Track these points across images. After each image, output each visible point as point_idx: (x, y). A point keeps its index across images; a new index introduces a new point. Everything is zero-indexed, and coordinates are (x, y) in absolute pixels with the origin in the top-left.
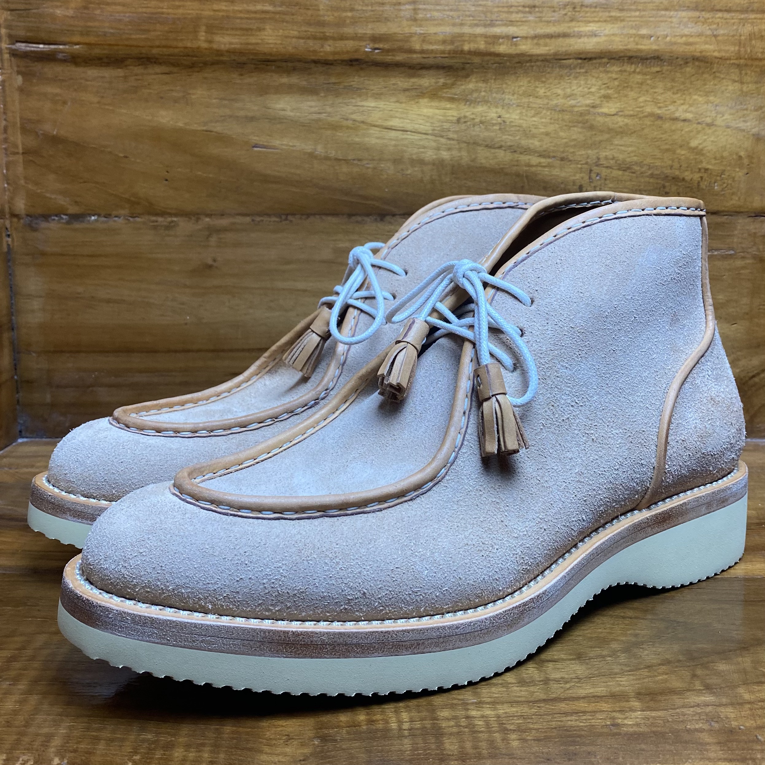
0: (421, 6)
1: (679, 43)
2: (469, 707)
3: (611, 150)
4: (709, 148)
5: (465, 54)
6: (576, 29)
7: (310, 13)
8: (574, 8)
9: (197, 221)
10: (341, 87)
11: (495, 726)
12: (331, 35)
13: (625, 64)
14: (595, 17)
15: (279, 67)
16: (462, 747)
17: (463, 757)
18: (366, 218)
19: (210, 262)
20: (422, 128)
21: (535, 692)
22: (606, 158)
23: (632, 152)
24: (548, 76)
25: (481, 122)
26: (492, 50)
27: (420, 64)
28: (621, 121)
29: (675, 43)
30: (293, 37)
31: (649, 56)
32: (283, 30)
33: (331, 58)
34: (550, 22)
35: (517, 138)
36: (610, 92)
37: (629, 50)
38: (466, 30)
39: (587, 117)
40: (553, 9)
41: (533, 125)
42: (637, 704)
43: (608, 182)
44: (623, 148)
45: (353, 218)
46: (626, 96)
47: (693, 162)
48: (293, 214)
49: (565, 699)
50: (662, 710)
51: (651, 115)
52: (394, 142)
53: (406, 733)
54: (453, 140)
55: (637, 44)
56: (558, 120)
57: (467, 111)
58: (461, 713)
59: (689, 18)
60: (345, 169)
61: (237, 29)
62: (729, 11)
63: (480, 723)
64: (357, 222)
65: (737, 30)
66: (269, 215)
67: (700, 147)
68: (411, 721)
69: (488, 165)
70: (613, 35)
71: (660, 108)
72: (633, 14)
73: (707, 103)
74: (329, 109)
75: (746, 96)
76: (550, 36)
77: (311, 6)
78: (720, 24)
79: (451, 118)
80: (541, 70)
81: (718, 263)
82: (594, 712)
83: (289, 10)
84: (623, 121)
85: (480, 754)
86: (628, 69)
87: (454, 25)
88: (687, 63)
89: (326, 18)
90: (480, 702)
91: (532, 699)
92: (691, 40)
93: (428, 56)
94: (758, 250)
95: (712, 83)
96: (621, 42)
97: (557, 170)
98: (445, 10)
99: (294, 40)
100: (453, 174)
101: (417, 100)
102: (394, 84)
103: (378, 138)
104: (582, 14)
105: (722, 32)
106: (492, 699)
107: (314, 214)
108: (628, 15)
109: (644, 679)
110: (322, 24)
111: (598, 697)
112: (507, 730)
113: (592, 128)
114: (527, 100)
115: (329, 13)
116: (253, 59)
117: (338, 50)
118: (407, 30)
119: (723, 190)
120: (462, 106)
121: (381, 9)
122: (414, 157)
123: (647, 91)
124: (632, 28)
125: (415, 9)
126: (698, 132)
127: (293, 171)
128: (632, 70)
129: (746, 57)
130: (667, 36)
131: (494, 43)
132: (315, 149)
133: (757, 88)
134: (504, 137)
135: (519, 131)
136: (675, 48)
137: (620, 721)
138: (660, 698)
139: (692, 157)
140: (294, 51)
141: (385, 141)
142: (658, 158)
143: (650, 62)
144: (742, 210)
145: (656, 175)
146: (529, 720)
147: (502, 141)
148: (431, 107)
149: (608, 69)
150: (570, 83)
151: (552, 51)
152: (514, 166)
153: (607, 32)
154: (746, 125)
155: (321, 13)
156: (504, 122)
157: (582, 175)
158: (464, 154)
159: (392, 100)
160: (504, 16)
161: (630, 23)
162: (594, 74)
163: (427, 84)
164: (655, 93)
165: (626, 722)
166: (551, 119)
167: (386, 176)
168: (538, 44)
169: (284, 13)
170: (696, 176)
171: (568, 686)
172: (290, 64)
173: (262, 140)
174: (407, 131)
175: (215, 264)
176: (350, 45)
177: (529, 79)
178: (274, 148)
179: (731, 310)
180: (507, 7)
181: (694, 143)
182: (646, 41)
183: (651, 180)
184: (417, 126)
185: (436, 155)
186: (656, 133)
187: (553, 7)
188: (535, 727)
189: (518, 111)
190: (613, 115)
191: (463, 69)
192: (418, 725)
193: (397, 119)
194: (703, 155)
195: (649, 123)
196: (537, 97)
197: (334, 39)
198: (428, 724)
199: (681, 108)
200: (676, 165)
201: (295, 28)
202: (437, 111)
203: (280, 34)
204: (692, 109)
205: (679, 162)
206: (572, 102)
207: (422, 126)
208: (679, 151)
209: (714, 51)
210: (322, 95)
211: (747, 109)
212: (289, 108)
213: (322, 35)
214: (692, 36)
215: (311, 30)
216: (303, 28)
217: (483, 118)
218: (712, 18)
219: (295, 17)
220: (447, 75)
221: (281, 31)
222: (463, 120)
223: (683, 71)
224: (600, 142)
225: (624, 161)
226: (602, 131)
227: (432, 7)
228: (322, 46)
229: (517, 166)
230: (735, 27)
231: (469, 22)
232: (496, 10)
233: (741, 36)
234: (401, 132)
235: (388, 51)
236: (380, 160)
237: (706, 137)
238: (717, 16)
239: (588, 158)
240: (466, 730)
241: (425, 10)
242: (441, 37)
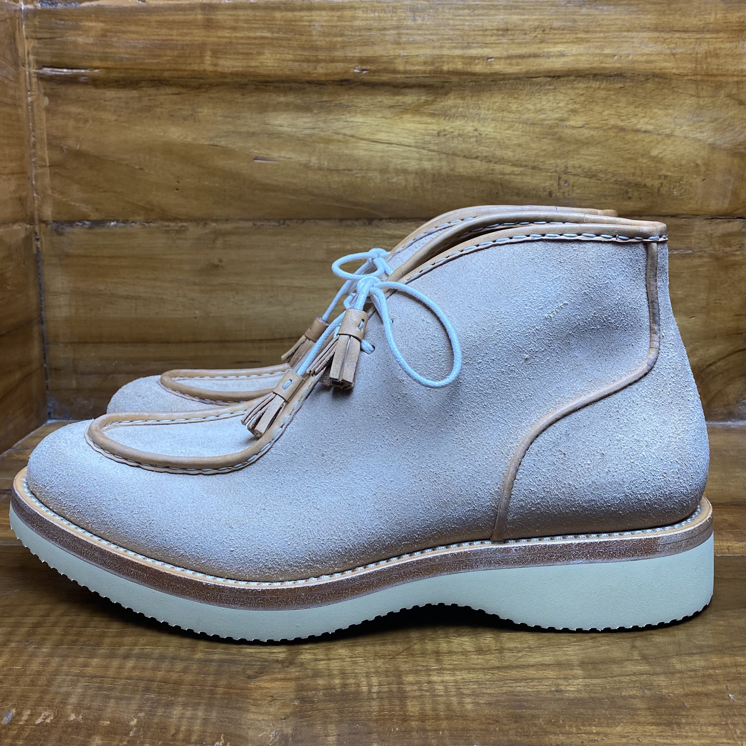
0: (404, 31)
1: (641, 62)
2: (431, 673)
3: (578, 159)
4: (669, 157)
5: (444, 74)
6: (546, 50)
7: (304, 38)
8: (544, 31)
9: (205, 226)
10: (333, 104)
11: (453, 691)
12: (323, 58)
13: (591, 81)
14: (562, 39)
15: (277, 87)
16: (423, 709)
17: (423, 718)
18: (356, 223)
19: (216, 262)
20: (406, 141)
21: (489, 660)
22: (574, 167)
23: (597, 161)
24: (520, 92)
25: (460, 135)
26: (469, 70)
27: (404, 83)
28: (586, 133)
29: (636, 62)
30: (289, 61)
31: (612, 74)
32: (280, 54)
33: (323, 78)
34: (522, 43)
35: (492, 149)
36: (577, 106)
37: (594, 68)
38: (445, 52)
39: (556, 130)
40: (524, 32)
41: (507, 137)
42: (580, 672)
43: (575, 188)
44: (588, 157)
45: (344, 222)
46: (591, 110)
47: (654, 169)
48: (291, 219)
49: (517, 667)
50: (601, 678)
51: (615, 127)
52: (380, 154)
53: (375, 696)
54: (434, 151)
55: (601, 63)
56: (530, 132)
57: (447, 125)
58: (424, 678)
59: (650, 38)
60: (336, 178)
61: (238, 54)
62: (686, 31)
63: (439, 687)
64: (347, 225)
65: (694, 48)
66: (268, 220)
67: (660, 156)
68: (380, 685)
69: (465, 174)
70: (579, 54)
71: (622, 120)
72: (598, 35)
73: (666, 115)
74: (321, 125)
75: (702, 109)
76: (522, 57)
77: (305, 32)
78: (678, 44)
79: (431, 132)
80: (514, 88)
81: (678, 262)
82: (541, 679)
83: (286, 36)
84: (589, 133)
85: (438, 715)
86: (594, 85)
87: (434, 48)
88: (648, 79)
89: (318, 43)
90: (441, 669)
91: (488, 666)
92: (651, 58)
93: (410, 76)
94: (715, 249)
95: (671, 97)
96: (587, 61)
97: (529, 178)
98: (426, 34)
99: (290, 63)
100: (434, 182)
101: (400, 116)
102: (380, 102)
103: (365, 150)
104: (551, 36)
105: (680, 51)
106: (452, 666)
107: (309, 219)
108: (594, 36)
109: (588, 649)
110: (316, 48)
111: (546, 665)
112: (463, 694)
113: (560, 139)
114: (501, 115)
115: (321, 38)
116: (253, 81)
117: (330, 71)
118: (392, 53)
119: (681, 196)
120: (441, 120)
121: (368, 34)
122: (399, 167)
123: (611, 105)
124: (597, 48)
125: (398, 34)
126: (658, 143)
127: (289, 180)
128: (597, 86)
129: (703, 73)
130: (629, 55)
131: (470, 64)
132: (310, 161)
133: (712, 101)
134: (480, 148)
135: (493, 142)
136: (636, 66)
137: (563, 688)
138: (600, 666)
139: (652, 165)
140: (289, 73)
141: (373, 153)
142: (622, 166)
143: (614, 79)
144: (699, 213)
145: (620, 181)
146: (483, 686)
147: (478, 152)
148: (414, 122)
149: (575, 86)
150: (541, 99)
151: (524, 70)
152: (489, 174)
153: (574, 52)
154: (702, 135)
155: (315, 38)
156: (480, 134)
157: (551, 182)
158: (444, 164)
159: (378, 116)
160: (480, 39)
161: (595, 44)
162: (562, 91)
163: (410, 102)
164: (618, 107)
165: (568, 688)
166: (523, 132)
167: (373, 184)
168: (510, 64)
169: (281, 39)
170: (657, 183)
171: (520, 655)
172: (286, 85)
173: (263, 152)
174: (392, 144)
175: (221, 264)
176: (340, 66)
177: (503, 96)
178: (272, 160)
179: (689, 304)
180: (482, 30)
181: (654, 153)
182: (609, 60)
183: (616, 186)
184: (401, 139)
185: (418, 164)
186: (619, 143)
187: (524, 30)
188: (488, 692)
189: (493, 125)
190: (580, 127)
191: (443, 87)
192: (385, 689)
193: (383, 133)
194: (663, 163)
195: (613, 134)
196: (509, 112)
197: (325, 61)
198: (394, 688)
199: (642, 121)
200: (638, 172)
201: (291, 52)
202: (419, 126)
203: (277, 58)
204: (653, 121)
205: (641, 170)
206: (542, 116)
207: (405, 139)
208: (640, 160)
209: (672, 69)
210: (316, 112)
211: (703, 121)
212: (286, 123)
213: (315, 58)
214: (652, 55)
215: (304, 53)
216: (299, 52)
217: (461, 131)
218: (671, 38)
219: (291, 42)
220: (428, 93)
221: (278, 55)
222: (443, 133)
223: (644, 86)
224: (569, 151)
225: (590, 169)
226: (569, 142)
227: (414, 32)
228: (315, 68)
229: (492, 174)
230: (692, 46)
231: (448, 45)
232: (472, 33)
233: (697, 54)
234: (387, 145)
235: (375, 72)
236: (368, 170)
237: (665, 147)
238: (675, 36)
239: (557, 167)
240: (427, 693)
241: (407, 34)
242: (422, 59)
